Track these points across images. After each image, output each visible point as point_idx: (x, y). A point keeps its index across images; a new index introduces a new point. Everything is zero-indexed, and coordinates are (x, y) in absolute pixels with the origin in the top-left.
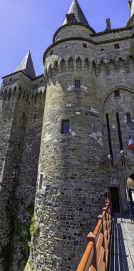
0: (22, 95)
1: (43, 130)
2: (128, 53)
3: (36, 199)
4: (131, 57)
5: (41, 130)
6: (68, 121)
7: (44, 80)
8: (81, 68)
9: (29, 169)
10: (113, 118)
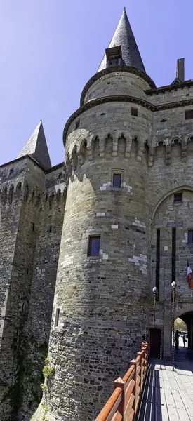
0: (30, 196)
1: (61, 250)
3: (51, 337)
5: (59, 250)
6: (99, 237)
7: (64, 172)
8: (124, 153)
9: (41, 301)
10: (167, 236)
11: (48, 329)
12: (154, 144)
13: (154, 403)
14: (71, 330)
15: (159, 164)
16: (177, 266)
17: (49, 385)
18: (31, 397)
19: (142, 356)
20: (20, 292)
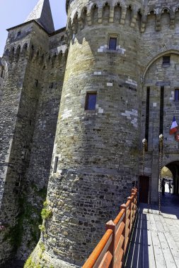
0: (35, 55)
1: (61, 104)
3: (50, 183)
5: (59, 104)
6: (95, 93)
7: (65, 36)
8: (120, 20)
9: (42, 150)
10: (156, 94)
11: (47, 175)
12: (146, 12)
13: (142, 244)
14: (69, 176)
15: (150, 30)
16: (165, 120)
17: (47, 226)
18: (29, 237)
19: (132, 201)
20: (23, 141)
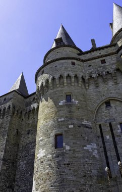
0: (16, 112)
1: (37, 146)
2: (115, 67)
4: (118, 70)
5: (35, 146)
6: (61, 135)
7: (36, 97)
8: (71, 84)
9: (23, 188)
10: (106, 129)
12: (87, 77)
15: (92, 87)
16: (119, 149)
